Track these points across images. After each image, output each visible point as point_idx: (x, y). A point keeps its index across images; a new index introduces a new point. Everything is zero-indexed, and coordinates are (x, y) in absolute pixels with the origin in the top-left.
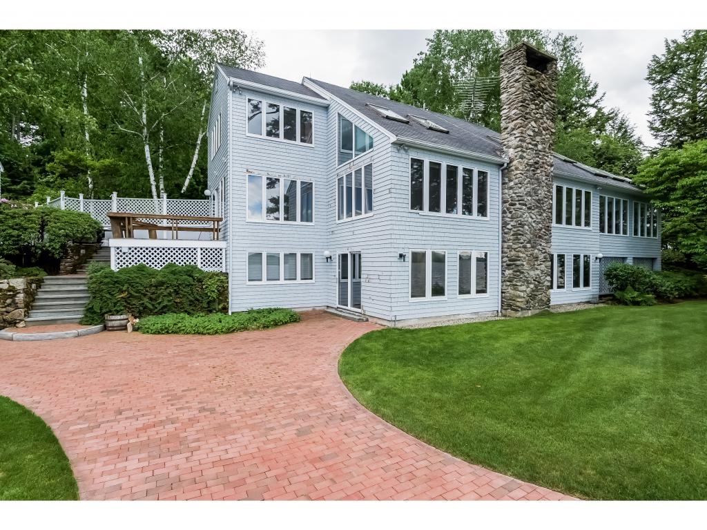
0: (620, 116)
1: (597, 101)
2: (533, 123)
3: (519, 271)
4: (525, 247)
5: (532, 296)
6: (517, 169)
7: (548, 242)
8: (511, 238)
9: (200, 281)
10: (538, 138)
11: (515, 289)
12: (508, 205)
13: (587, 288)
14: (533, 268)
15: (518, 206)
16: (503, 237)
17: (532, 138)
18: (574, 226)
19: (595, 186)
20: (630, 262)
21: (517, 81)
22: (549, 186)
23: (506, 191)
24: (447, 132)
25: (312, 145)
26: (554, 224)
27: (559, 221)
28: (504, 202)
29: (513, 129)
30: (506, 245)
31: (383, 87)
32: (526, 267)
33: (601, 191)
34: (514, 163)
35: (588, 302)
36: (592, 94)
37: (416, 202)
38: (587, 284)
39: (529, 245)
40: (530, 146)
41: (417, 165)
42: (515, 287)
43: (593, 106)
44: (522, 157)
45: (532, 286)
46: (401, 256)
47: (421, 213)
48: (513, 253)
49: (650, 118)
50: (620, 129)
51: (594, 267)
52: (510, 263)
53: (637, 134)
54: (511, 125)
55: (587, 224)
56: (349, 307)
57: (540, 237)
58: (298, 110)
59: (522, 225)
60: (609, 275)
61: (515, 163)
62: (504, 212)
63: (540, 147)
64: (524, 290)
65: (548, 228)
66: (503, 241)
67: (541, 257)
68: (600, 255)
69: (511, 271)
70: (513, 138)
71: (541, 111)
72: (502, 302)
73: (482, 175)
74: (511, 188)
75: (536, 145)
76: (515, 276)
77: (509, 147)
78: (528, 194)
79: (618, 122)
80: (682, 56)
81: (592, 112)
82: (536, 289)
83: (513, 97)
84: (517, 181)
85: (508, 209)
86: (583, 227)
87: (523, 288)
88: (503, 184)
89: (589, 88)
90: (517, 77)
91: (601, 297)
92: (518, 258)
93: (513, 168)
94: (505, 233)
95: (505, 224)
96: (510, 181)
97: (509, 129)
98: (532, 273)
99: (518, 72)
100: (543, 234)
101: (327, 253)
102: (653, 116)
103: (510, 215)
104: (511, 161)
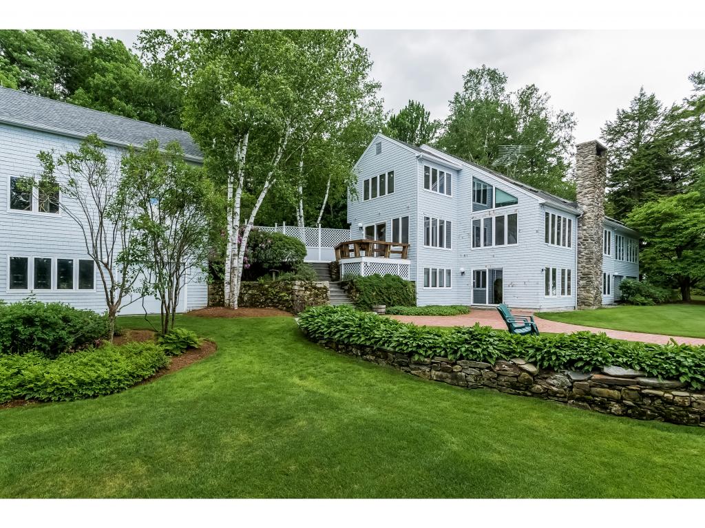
2: (598, 190)
3: (590, 281)
4: (593, 267)
5: (595, 297)
6: (590, 218)
8: (585, 261)
11: (588, 292)
12: (582, 241)
13: (609, 296)
15: (590, 241)
16: (578, 261)
17: (597, 199)
20: (625, 278)
21: (590, 164)
23: (580, 232)
25: (451, 197)
26: (604, 253)
28: (579, 238)
29: (586, 194)
30: (580, 265)
34: (587, 214)
35: (609, 305)
37: (547, 241)
38: (608, 292)
40: (596, 204)
41: (547, 216)
42: (588, 291)
45: (595, 291)
46: (543, 270)
47: (548, 245)
48: (586, 270)
51: (612, 281)
52: (585, 276)
54: (586, 191)
55: (609, 252)
56: (487, 304)
57: (599, 261)
58: (445, 173)
59: (592, 253)
62: (579, 245)
64: (593, 294)
65: (602, 255)
66: (578, 263)
67: (599, 273)
68: (615, 274)
69: (585, 282)
70: (586, 199)
72: (578, 301)
73: (569, 222)
74: (585, 230)
76: (587, 285)
77: (583, 204)
82: (597, 293)
83: (587, 173)
84: (589, 226)
85: (582, 243)
86: (607, 255)
88: (579, 227)
90: (591, 161)
91: (615, 302)
92: (589, 273)
93: (586, 217)
94: (580, 258)
95: (579, 252)
96: (584, 225)
97: (583, 193)
98: (596, 283)
99: (590, 158)
100: (600, 259)
101: (462, 269)
103: (583, 247)
104: (585, 213)
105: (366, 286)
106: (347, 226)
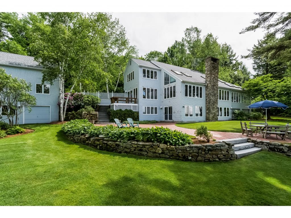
0: (243, 64)
1: (236, 58)
2: (213, 75)
3: (210, 111)
4: (211, 105)
5: (213, 117)
6: (209, 86)
7: (217, 104)
9: (133, 113)
10: (214, 79)
12: (207, 95)
13: (228, 117)
14: (213, 110)
15: (209, 95)
17: (213, 79)
18: (224, 100)
19: (230, 89)
20: (241, 110)
22: (217, 90)
24: (191, 77)
25: (157, 80)
26: (219, 100)
27: (220, 99)
28: (206, 94)
29: (208, 77)
30: (207, 105)
31: (162, 52)
32: (212, 110)
33: (232, 91)
36: (234, 56)
37: (186, 95)
38: (228, 115)
39: (212, 105)
40: (212, 81)
41: (186, 86)
42: (209, 115)
43: (235, 60)
44: (210, 84)
45: (213, 115)
46: (183, 107)
47: (187, 97)
49: (253, 65)
50: (243, 68)
51: (230, 111)
53: (248, 70)
55: (228, 100)
56: (168, 120)
57: (215, 103)
58: (154, 71)
59: (210, 100)
60: (234, 113)
61: (209, 85)
62: (206, 97)
63: (215, 81)
64: (211, 116)
65: (217, 101)
67: (215, 108)
68: (232, 108)
69: (208, 111)
71: (215, 72)
72: (206, 119)
73: (201, 88)
74: (208, 91)
75: (214, 81)
78: (212, 92)
79: (242, 66)
80: (263, 45)
81: (234, 62)
82: (214, 115)
83: (208, 69)
84: (209, 89)
86: (227, 100)
87: (211, 115)
88: (206, 90)
89: (233, 54)
91: (232, 119)
92: (209, 108)
94: (206, 102)
95: (206, 100)
98: (213, 112)
99: (209, 63)
100: (216, 102)
101: (161, 107)
102: (254, 64)
103: (207, 97)
104: (208, 84)
105: (115, 113)
106: (124, 92)
